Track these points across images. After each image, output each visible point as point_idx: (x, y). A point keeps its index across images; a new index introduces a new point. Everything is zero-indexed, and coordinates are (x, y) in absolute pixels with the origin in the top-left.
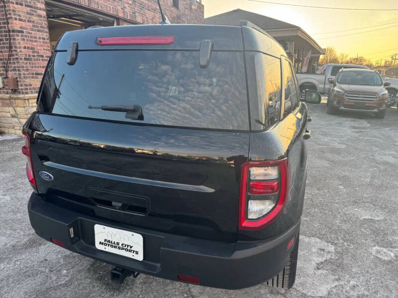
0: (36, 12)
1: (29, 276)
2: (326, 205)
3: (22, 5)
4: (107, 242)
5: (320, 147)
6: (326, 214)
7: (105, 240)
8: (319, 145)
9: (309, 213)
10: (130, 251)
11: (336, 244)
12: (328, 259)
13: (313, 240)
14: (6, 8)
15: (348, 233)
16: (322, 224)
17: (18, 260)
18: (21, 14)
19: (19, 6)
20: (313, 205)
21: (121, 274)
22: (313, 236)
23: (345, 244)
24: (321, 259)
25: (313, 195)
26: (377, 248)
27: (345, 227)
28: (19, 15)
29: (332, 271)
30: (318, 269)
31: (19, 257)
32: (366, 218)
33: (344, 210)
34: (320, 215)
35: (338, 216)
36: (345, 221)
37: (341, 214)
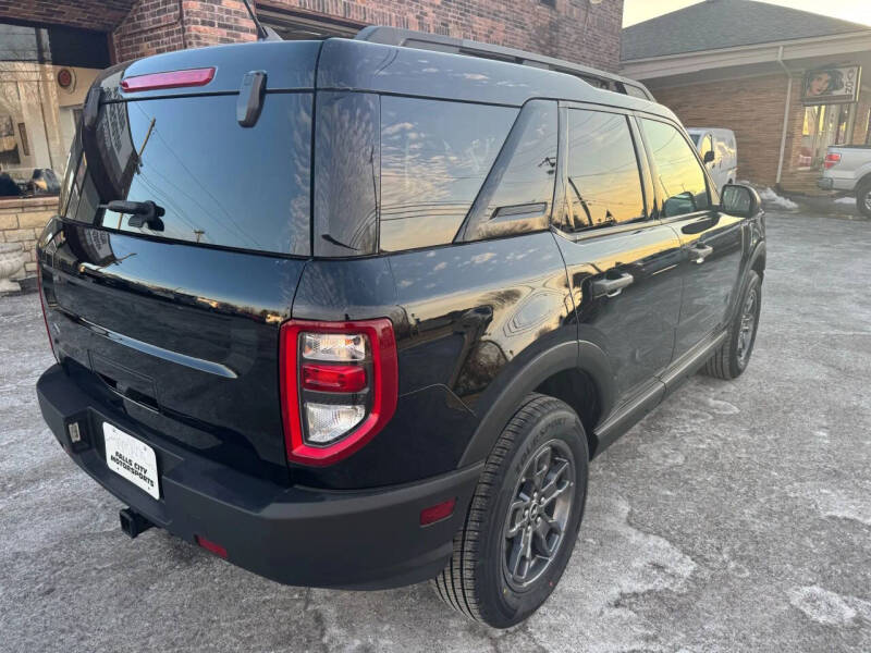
0: (237, 36)
1: (68, 510)
2: (749, 469)
3: (212, 25)
4: (118, 458)
5: (832, 333)
6: (730, 489)
7: (117, 453)
8: (834, 327)
9: (686, 483)
10: (145, 479)
11: (706, 560)
12: (658, 589)
13: (652, 540)
14: (187, 33)
15: (758, 543)
16: (701, 511)
17: (68, 481)
18: (210, 42)
19: (207, 28)
20: (708, 466)
21: (131, 520)
22: (659, 534)
23: (732, 565)
24: (639, 587)
25: (725, 442)
26: (816, 589)
27: (758, 527)
29: (649, 617)
30: (617, 605)
32: (840, 515)
33: (787, 488)
34: (713, 489)
35: (762, 500)
36: (770, 514)
37: (773, 496)
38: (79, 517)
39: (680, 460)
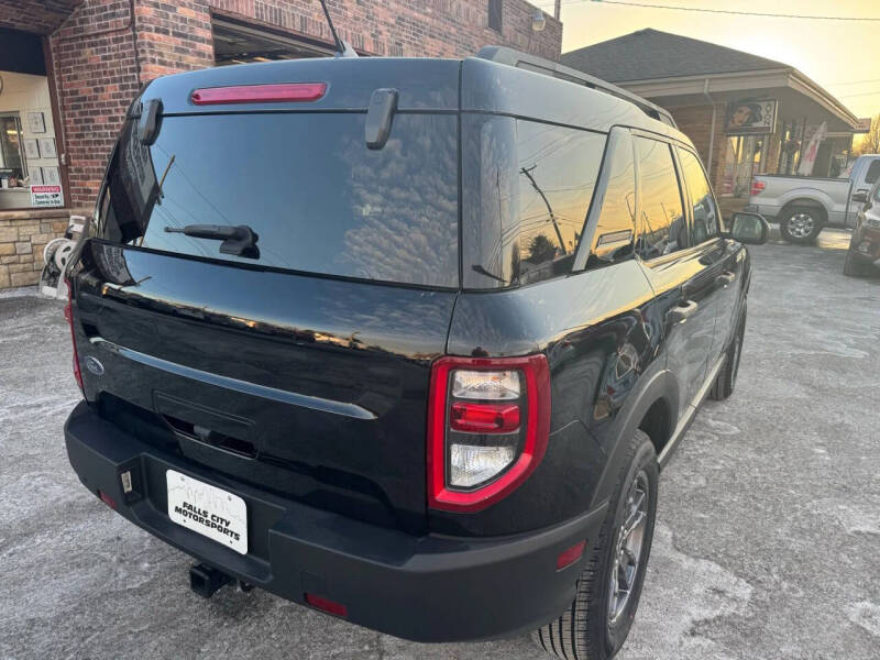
0: (194, 46)
1: (78, 566)
2: (768, 488)
3: (166, 32)
4: (187, 510)
5: (796, 352)
6: (757, 509)
7: (185, 504)
8: (798, 347)
9: (715, 503)
10: (226, 531)
11: (760, 582)
12: (726, 614)
13: (703, 565)
14: (138, 41)
15: (800, 561)
16: (739, 532)
17: (69, 533)
18: (164, 51)
19: (161, 36)
20: (730, 487)
21: (207, 578)
22: (707, 558)
23: (785, 585)
24: (708, 613)
25: (738, 463)
26: (868, 604)
27: (796, 545)
28: (161, 54)
29: (727, 644)
30: (693, 634)
31: (73, 527)
32: (863, 529)
33: (808, 505)
34: (743, 510)
35: (789, 518)
36: (802, 532)
37: (799, 514)
38: (94, 573)
39: (702, 482)
